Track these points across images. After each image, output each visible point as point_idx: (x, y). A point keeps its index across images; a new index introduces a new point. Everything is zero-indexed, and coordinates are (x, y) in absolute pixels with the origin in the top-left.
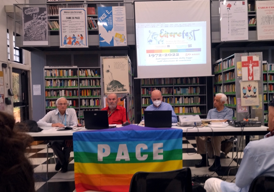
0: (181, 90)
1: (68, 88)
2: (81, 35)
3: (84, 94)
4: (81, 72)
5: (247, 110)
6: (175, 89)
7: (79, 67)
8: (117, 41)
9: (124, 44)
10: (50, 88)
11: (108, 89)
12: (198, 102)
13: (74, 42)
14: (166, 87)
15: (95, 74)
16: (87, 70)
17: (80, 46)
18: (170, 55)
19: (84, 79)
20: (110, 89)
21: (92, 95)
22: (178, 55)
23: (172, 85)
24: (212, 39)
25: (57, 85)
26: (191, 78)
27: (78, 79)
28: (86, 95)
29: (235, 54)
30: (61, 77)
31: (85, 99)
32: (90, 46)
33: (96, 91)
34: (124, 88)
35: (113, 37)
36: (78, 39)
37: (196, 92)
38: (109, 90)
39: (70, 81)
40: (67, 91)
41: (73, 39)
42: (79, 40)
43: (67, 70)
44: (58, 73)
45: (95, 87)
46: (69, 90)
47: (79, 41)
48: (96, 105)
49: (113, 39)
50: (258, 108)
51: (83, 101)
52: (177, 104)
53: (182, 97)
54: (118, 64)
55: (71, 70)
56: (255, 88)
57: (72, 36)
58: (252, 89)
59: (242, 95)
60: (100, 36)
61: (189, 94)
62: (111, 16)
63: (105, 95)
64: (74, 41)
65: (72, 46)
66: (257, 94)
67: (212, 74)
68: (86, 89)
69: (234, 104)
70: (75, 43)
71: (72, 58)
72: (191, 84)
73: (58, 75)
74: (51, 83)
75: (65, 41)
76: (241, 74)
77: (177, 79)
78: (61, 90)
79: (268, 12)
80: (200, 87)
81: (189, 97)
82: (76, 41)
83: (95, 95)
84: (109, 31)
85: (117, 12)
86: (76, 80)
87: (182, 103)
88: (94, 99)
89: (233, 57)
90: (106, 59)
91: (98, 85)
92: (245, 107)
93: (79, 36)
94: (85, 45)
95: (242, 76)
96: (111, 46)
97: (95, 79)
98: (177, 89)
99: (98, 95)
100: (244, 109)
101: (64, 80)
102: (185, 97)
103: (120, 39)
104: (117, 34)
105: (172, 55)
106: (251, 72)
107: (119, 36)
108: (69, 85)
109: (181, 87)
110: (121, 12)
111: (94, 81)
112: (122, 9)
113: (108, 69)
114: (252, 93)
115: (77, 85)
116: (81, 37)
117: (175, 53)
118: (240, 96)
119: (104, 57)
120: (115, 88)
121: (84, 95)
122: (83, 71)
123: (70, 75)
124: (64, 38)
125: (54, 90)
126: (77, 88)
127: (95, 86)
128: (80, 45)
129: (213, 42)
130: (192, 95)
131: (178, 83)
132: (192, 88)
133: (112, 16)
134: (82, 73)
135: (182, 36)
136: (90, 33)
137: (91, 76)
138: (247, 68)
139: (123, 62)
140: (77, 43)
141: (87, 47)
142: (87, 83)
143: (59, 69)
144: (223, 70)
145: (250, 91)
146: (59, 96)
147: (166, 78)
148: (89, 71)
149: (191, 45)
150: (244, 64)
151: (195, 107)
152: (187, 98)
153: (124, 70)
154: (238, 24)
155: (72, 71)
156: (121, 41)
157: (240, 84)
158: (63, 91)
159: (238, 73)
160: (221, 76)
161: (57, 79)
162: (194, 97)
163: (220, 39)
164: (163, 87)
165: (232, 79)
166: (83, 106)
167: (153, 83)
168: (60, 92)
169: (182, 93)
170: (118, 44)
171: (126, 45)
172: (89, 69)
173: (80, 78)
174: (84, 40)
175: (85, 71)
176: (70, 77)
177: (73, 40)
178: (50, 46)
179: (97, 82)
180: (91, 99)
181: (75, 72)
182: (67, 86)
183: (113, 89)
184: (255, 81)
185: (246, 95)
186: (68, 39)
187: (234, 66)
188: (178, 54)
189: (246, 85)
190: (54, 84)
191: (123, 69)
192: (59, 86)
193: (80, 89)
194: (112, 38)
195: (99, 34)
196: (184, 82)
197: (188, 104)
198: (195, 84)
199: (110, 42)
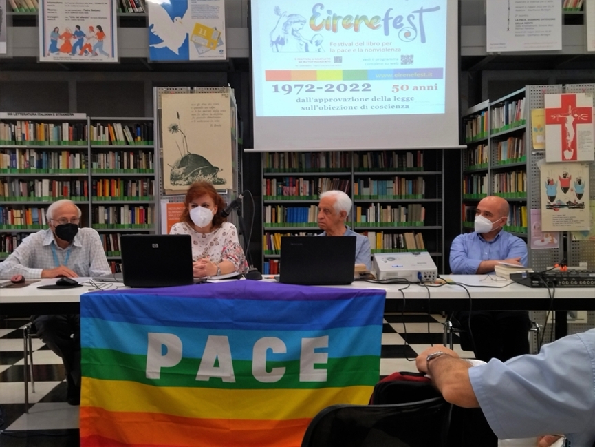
0: (373, 184)
1: (60, 174)
2: (99, 27)
3: (103, 191)
4: (95, 129)
5: (557, 243)
6: (356, 181)
7: (90, 116)
8: (198, 45)
9: (219, 54)
10: (8, 174)
11: (174, 178)
12: (420, 220)
13: (78, 47)
14: (331, 178)
15: (134, 137)
16: (114, 124)
17: (96, 58)
18: (342, 88)
19: (105, 151)
20: (180, 179)
21: (125, 194)
22: (367, 88)
23: (349, 170)
24: (462, 45)
25: (30, 165)
26: (402, 153)
27: (87, 149)
28: (110, 194)
29: (527, 89)
30: (40, 143)
31: (107, 206)
32: (122, 59)
33: (137, 185)
34: (220, 175)
35: (188, 35)
36: (89, 39)
37: (415, 191)
38: (177, 182)
39: (65, 154)
40: (57, 183)
41: (75, 38)
42: (94, 42)
43: (58, 123)
44: (31, 131)
45: (135, 174)
46: (62, 179)
47: (92, 45)
48: (137, 221)
49: (187, 41)
50: (586, 239)
51: (101, 210)
52: (362, 224)
53: (375, 204)
54: (202, 108)
55: (67, 124)
56: (580, 182)
57: (73, 30)
58: (572, 185)
59: (545, 201)
60: (152, 31)
61: (394, 197)
63: (164, 193)
64: (80, 43)
65: (73, 57)
66: (586, 198)
67: (460, 144)
68: (110, 178)
69: (521, 225)
70: (81, 48)
71: (73, 92)
72: (401, 169)
73: (32, 139)
74: (13, 159)
75: (54, 43)
76: (544, 144)
77: (361, 153)
78: (40, 179)
80: (425, 177)
81: (395, 205)
82: (84, 44)
83: (134, 194)
84: (176, 18)
86: (83, 152)
87: (376, 221)
88: (132, 207)
89: (522, 96)
90: (169, 95)
91: (144, 168)
92: (552, 233)
93: (91, 29)
94: (108, 55)
95: (544, 150)
96: (182, 59)
97: (135, 152)
98: (362, 182)
99: (144, 195)
100: (548, 240)
101: (49, 151)
102: (384, 205)
103: (207, 41)
104: (198, 27)
105: (349, 88)
106: (570, 139)
107: (203, 32)
108: (62, 166)
109: (374, 178)
111: (132, 157)
113: (175, 121)
114: (571, 197)
115: (84, 166)
116: (97, 34)
117: (360, 83)
118: (538, 205)
119: (165, 89)
120: (192, 175)
121: (103, 195)
122: (102, 127)
123: (66, 138)
124: (52, 36)
125: (21, 180)
126: (85, 174)
127: (136, 170)
128: (96, 54)
129: (463, 54)
130: (403, 200)
131: (365, 166)
132: (403, 179)
134: (99, 134)
135: (382, 29)
136: (124, 22)
137: (124, 143)
138: (559, 127)
139: (218, 104)
140: (87, 49)
141: (116, 60)
142: (114, 161)
143: (35, 122)
144: (491, 132)
145: (565, 190)
146: (34, 196)
147: (332, 152)
148: (118, 127)
149: (412, 56)
150: (552, 117)
151: (412, 234)
152: (389, 208)
153: (220, 126)
155: (71, 128)
156: (208, 46)
157: (539, 172)
158: (46, 182)
159: (535, 140)
160: (486, 148)
161: (30, 149)
162: (410, 206)
163: (484, 47)
164: (322, 177)
165: (517, 156)
166: (102, 225)
167: (295, 165)
168: (38, 185)
169: (374, 193)
170: (200, 54)
171: (224, 58)
172: (117, 122)
173: (93, 146)
174: (107, 41)
175: (107, 129)
176: (65, 142)
177: (77, 40)
178: (11, 55)
179: (141, 159)
180: (122, 205)
181: (79, 130)
182: (57, 168)
183: (187, 179)
184: (582, 163)
185: (555, 202)
186: (61, 37)
187: (524, 122)
188: (369, 86)
189: (556, 173)
190: (21, 162)
191: (217, 123)
192: (35, 168)
193: (93, 178)
194: (185, 37)
195: (150, 25)
196: (381, 163)
197: (392, 223)
198: (411, 170)
199: (180, 49)
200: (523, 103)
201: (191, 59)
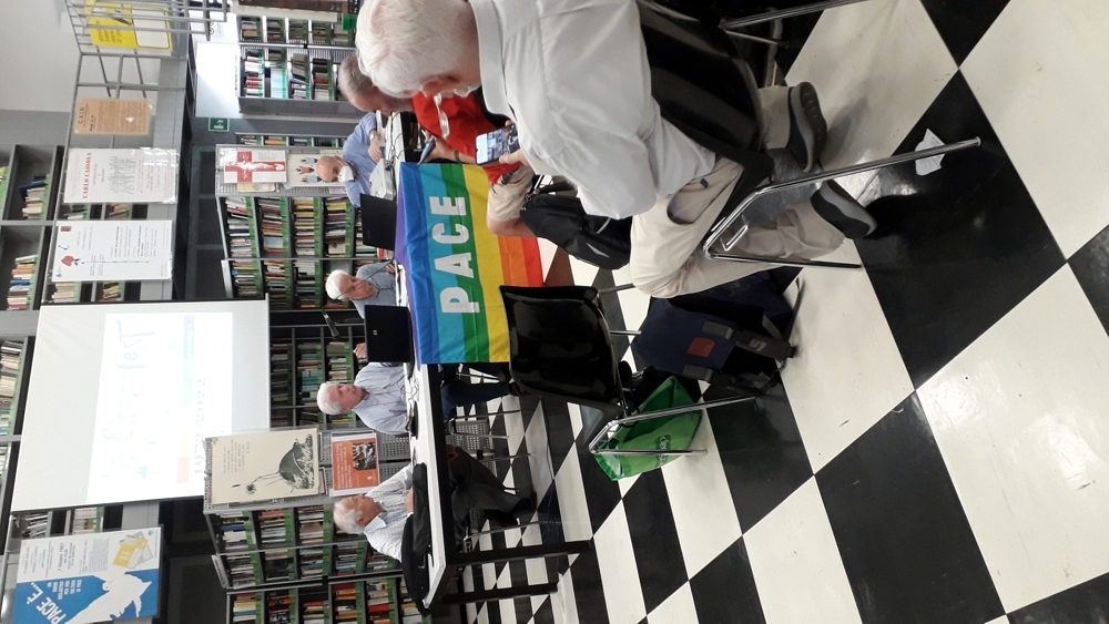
0: (306, 388)
8: (141, 560)
9: (153, 536)
11: (306, 485)
12: (342, 346)
20: (307, 479)
22: (202, 382)
23: (291, 411)
24: (160, 300)
26: (273, 366)
29: (216, 195)
34: (302, 441)
35: (127, 573)
37: (314, 351)
38: (310, 482)
49: (134, 574)
56: (304, 161)
58: (308, 166)
60: (118, 616)
61: (319, 369)
62: (49, 585)
67: (264, 299)
72: (289, 366)
76: (270, 184)
79: (99, 179)
80: (298, 342)
84: (104, 588)
85: (38, 566)
89: (223, 200)
95: (275, 183)
96: (156, 577)
98: (304, 399)
103: (136, 550)
106: (266, 166)
107: (125, 556)
109: (299, 388)
110: (40, 551)
112: (32, 550)
113: (243, 488)
117: (196, 389)
118: (326, 189)
120: (302, 467)
130: (322, 361)
131: (286, 399)
132: (300, 362)
133: (53, 581)
138: (254, 174)
144: (254, 256)
150: (245, 178)
152: (331, 373)
153: (249, 444)
154: (124, 242)
156: (143, 548)
157: (295, 188)
160: (272, 269)
162: (329, 355)
163: (164, 281)
170: (152, 557)
171: (159, 529)
183: (306, 473)
184: (287, 159)
187: (248, 198)
188: (199, 381)
189: (297, 176)
191: (246, 447)
194: (129, 576)
195: (111, 619)
196: (281, 384)
197: (349, 369)
198: (290, 356)
199: (144, 581)
200: (230, 205)
201: (157, 567)
